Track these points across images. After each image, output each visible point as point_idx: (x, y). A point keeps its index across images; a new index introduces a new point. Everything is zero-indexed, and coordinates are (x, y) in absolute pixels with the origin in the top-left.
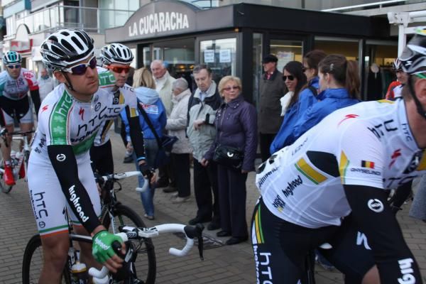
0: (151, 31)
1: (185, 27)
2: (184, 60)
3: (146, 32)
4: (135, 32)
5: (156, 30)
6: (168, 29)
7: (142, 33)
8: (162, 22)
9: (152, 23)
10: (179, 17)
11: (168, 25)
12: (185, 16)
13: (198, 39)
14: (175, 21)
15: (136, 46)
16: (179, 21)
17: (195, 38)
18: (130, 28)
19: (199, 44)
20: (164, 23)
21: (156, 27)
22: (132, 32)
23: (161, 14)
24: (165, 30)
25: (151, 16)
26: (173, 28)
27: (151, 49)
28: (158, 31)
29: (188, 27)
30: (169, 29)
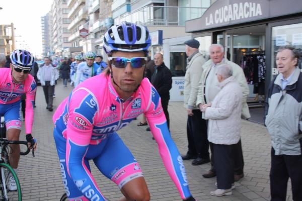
0: (226, 20)
1: (259, 14)
2: (247, 45)
3: (221, 21)
4: (211, 21)
5: (230, 19)
6: (241, 17)
7: (217, 22)
8: (235, 12)
9: (227, 13)
10: (252, 7)
11: (241, 14)
12: (259, 5)
13: (270, 25)
14: (248, 9)
15: (212, 34)
16: (252, 9)
17: (267, 24)
18: (207, 18)
19: (271, 29)
20: (238, 12)
21: (230, 16)
22: (208, 22)
23: (235, 5)
24: (238, 18)
25: (226, 7)
26: (246, 16)
27: (224, 36)
28: (232, 20)
29: (261, 14)
30: (243, 17)
